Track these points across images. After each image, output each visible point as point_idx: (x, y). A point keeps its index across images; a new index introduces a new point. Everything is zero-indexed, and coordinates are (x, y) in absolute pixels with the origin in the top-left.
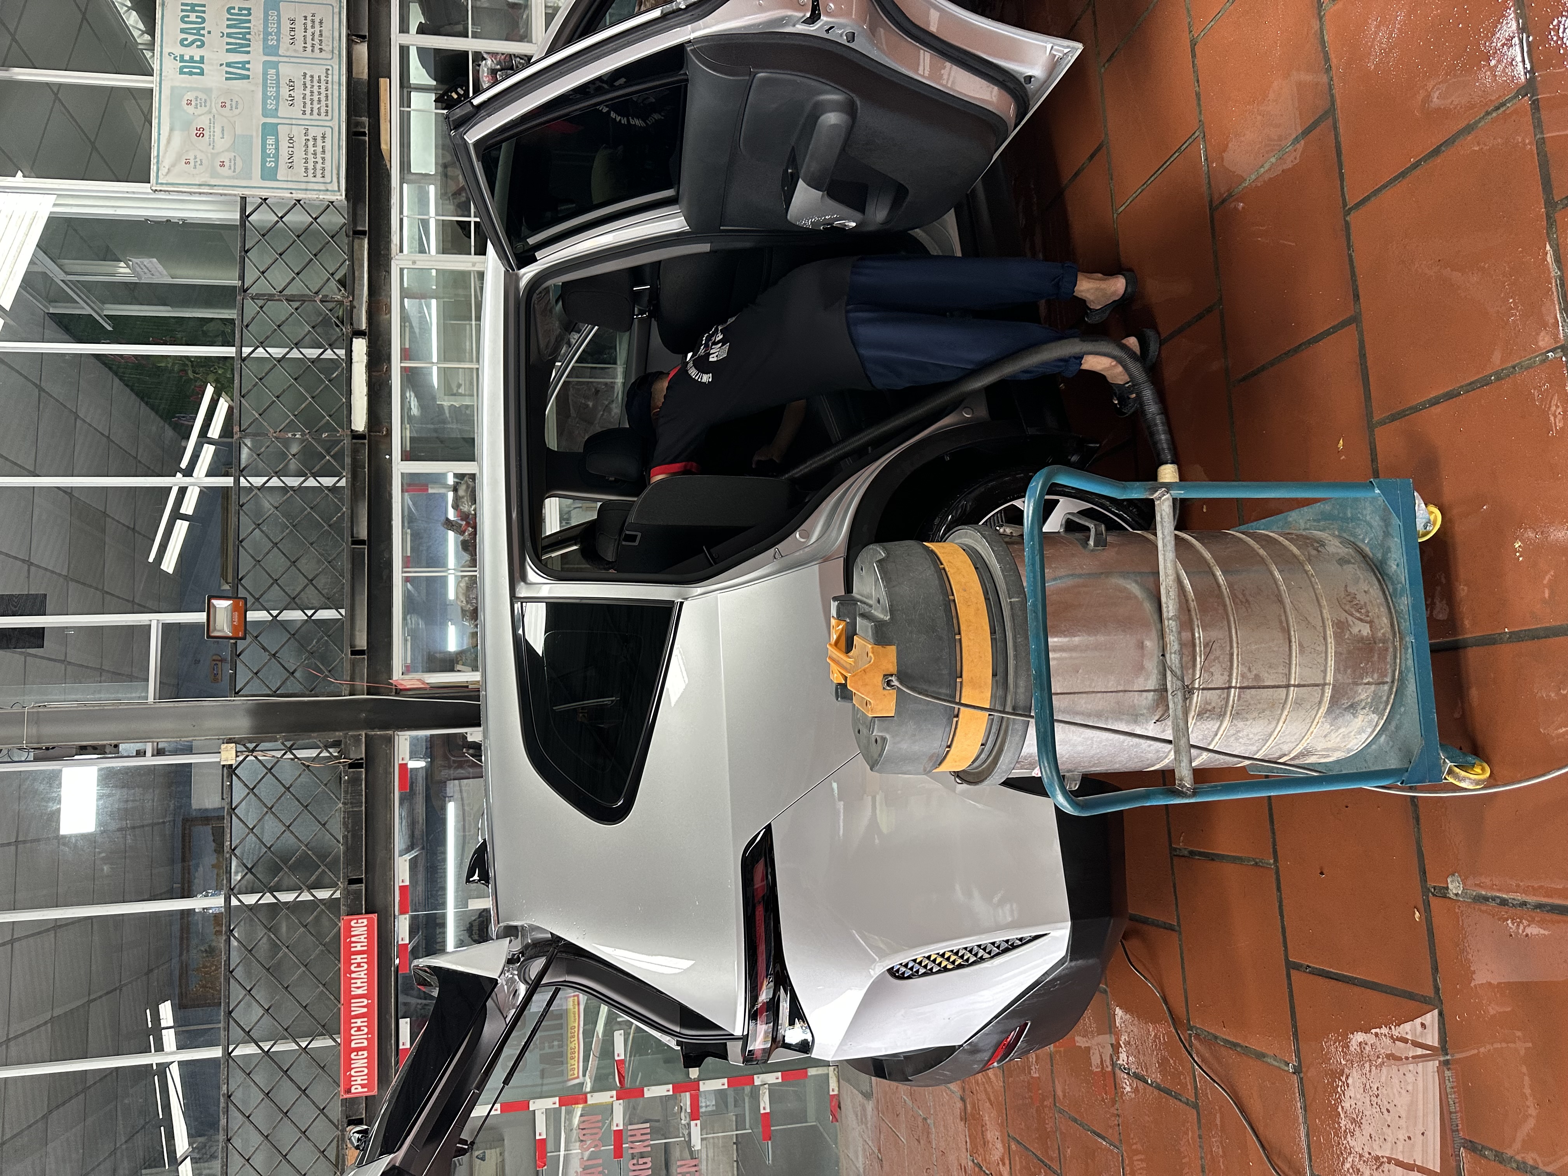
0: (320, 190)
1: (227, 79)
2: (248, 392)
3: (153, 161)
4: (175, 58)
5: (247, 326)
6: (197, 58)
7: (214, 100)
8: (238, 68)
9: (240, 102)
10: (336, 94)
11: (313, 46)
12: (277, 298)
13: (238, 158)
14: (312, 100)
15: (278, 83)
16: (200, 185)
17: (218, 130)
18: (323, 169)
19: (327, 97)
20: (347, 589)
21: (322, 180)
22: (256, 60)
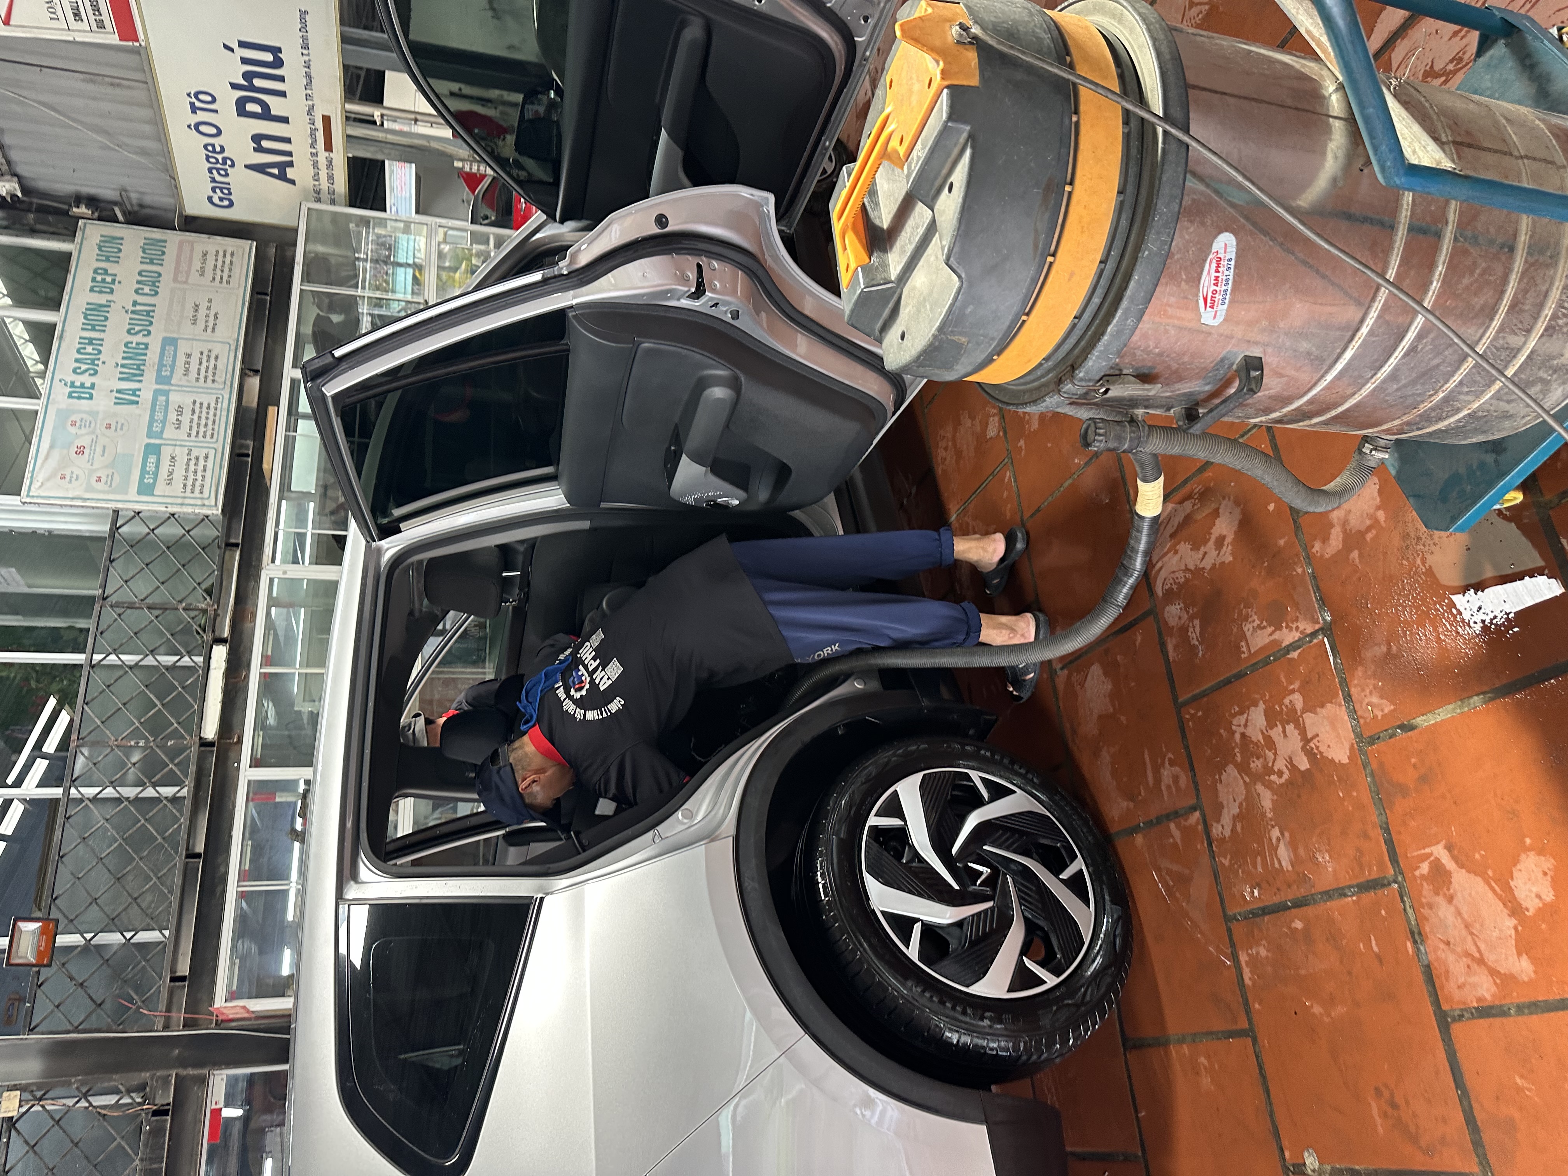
0: (196, 505)
1: (115, 403)
2: (93, 700)
3: (28, 475)
4: (66, 385)
5: (101, 633)
6: (88, 384)
7: (98, 422)
8: (129, 394)
9: (126, 424)
10: (224, 419)
11: (206, 377)
12: (137, 605)
13: (116, 475)
14: (199, 425)
15: (167, 408)
16: (72, 499)
17: (99, 450)
18: (202, 486)
19: (214, 421)
20: (175, 906)
21: (200, 496)
22: (147, 388)
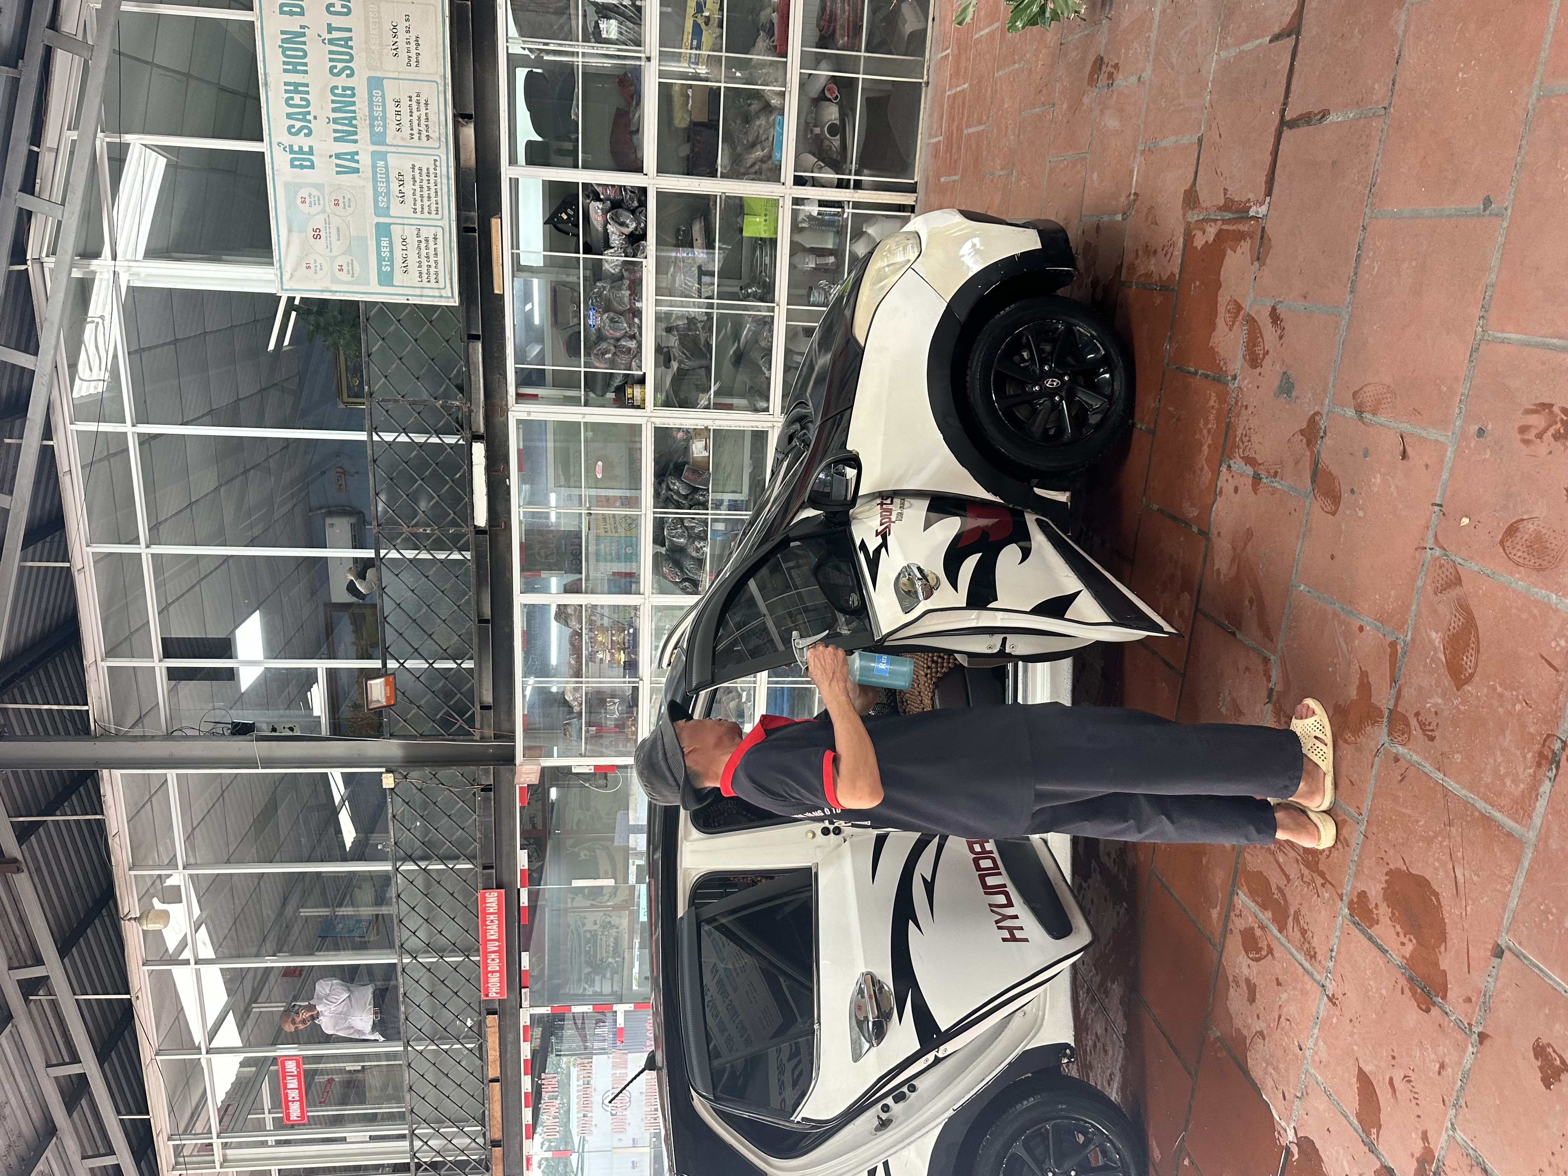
0: (435, 297)
1: (338, 173)
2: (382, 489)
4: (284, 149)
5: (375, 429)
7: (326, 197)
8: (348, 160)
9: (352, 199)
10: (445, 189)
11: (420, 132)
12: (401, 402)
13: (355, 261)
14: (422, 196)
15: (388, 177)
16: (322, 291)
17: (334, 231)
18: (437, 273)
19: (436, 192)
21: (436, 285)
22: (365, 149)
